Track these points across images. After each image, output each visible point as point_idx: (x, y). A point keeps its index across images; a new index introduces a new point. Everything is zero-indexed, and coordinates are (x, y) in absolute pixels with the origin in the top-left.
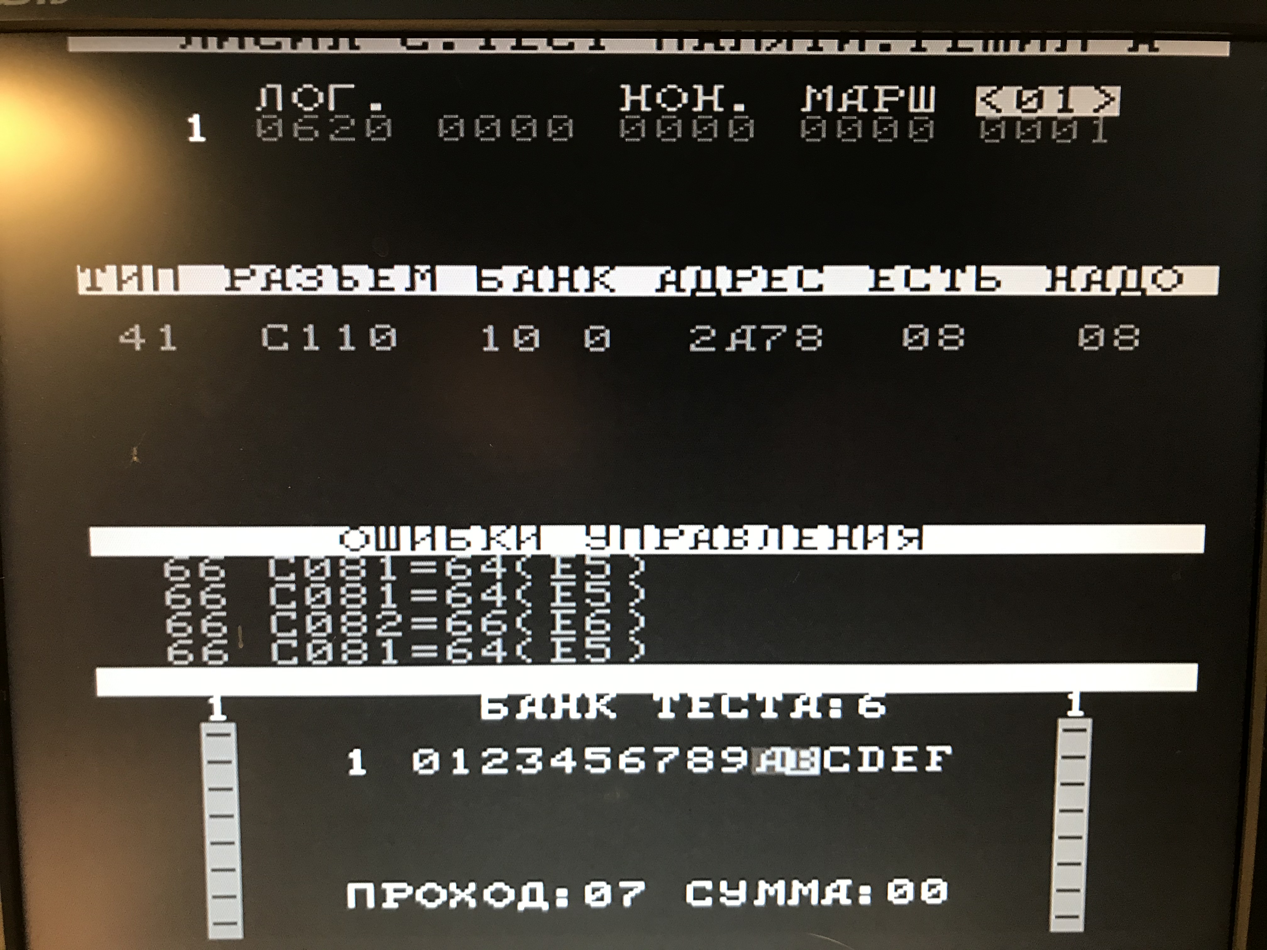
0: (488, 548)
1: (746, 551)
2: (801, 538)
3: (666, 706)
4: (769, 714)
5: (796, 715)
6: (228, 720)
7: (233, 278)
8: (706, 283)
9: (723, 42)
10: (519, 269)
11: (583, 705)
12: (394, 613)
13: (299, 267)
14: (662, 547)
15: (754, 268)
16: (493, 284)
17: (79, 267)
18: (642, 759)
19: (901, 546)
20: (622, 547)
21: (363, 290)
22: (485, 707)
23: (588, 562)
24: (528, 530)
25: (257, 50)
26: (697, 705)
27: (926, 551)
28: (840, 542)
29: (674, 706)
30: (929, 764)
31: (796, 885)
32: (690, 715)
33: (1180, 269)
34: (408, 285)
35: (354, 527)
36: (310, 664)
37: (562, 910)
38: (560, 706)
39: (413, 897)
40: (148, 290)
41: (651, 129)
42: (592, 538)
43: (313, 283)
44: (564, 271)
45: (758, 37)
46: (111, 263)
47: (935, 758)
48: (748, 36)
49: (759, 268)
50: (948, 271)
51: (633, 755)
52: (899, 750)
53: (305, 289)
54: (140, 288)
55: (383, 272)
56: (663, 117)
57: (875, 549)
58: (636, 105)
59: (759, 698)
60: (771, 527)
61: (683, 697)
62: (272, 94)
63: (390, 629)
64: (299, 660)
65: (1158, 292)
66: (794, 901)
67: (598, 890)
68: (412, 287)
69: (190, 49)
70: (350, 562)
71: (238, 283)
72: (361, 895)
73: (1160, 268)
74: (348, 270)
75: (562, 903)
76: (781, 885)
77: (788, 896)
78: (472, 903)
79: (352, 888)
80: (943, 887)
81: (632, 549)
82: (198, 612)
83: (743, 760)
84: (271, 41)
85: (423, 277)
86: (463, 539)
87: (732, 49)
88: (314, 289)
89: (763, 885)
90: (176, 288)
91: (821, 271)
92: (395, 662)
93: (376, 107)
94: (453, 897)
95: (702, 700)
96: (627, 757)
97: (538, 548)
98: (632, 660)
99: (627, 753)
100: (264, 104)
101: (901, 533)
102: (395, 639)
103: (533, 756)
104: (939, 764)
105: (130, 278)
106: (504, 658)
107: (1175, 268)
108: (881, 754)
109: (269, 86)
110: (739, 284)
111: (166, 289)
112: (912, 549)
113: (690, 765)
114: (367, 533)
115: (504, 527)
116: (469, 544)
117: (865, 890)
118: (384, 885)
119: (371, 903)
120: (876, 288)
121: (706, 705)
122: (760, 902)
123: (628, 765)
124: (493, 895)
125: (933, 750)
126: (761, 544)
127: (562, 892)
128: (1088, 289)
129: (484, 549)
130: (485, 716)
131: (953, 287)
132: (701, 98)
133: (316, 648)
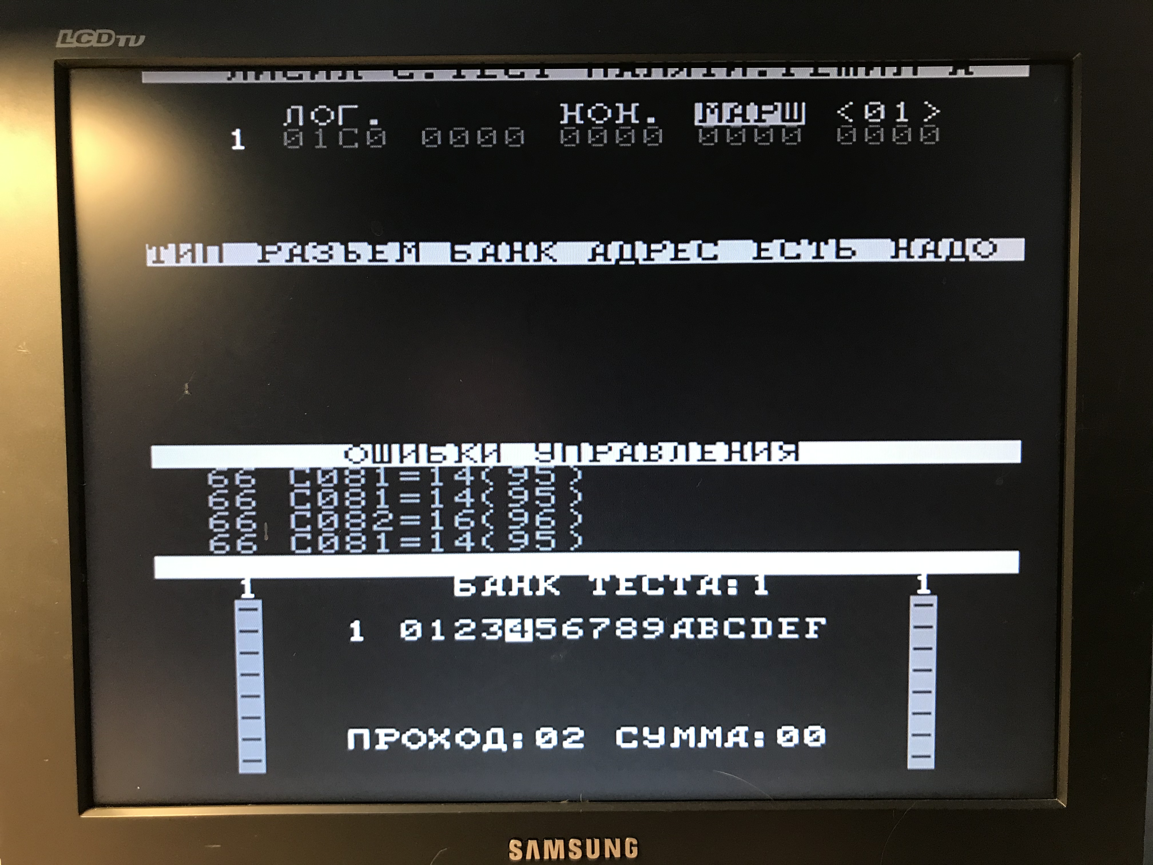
0: (460, 461)
1: (661, 463)
2: (703, 452)
3: (599, 585)
4: (680, 591)
5: (702, 592)
6: (256, 598)
7: (264, 253)
8: (627, 254)
9: (638, 71)
10: (484, 245)
11: (534, 584)
12: (386, 512)
13: (315, 244)
14: (595, 459)
15: (664, 242)
16: (463, 256)
17: (147, 246)
18: (580, 628)
19: (782, 458)
20: (564, 460)
21: (364, 261)
22: (458, 586)
23: (537, 472)
24: (490, 447)
25: (285, 80)
26: (623, 584)
27: (801, 462)
28: (733, 455)
29: (606, 585)
30: (808, 633)
31: (704, 731)
32: (618, 593)
33: (995, 241)
34: (398, 258)
35: (356, 445)
36: (320, 553)
37: (518, 750)
38: (516, 585)
39: (399, 740)
40: (199, 263)
41: (584, 137)
42: (541, 453)
43: (326, 257)
44: (518, 246)
45: (665, 67)
46: (171, 242)
47: (813, 628)
48: (657, 66)
49: (667, 243)
50: (814, 244)
51: (573, 625)
52: (784, 621)
53: (319, 261)
54: (193, 261)
55: (379, 248)
56: (593, 128)
57: (762, 460)
58: (572, 118)
59: (672, 579)
60: (679, 444)
61: (613, 577)
62: (295, 113)
63: (384, 525)
64: (313, 549)
65: (979, 259)
66: (703, 744)
67: (546, 734)
68: (402, 259)
69: (234, 81)
70: (352, 472)
71: (268, 257)
72: (359, 739)
73: (979, 240)
74: (352, 246)
75: (518, 745)
76: (692, 731)
77: (698, 739)
78: (447, 746)
79: (352, 733)
80: (821, 733)
81: (572, 461)
82: (234, 512)
83: (660, 628)
84: (296, 74)
85: (409, 251)
86: (441, 454)
87: (645, 76)
88: (327, 261)
89: (677, 731)
90: (221, 260)
91: (716, 244)
92: (387, 551)
93: (374, 122)
94: (432, 741)
95: (627, 580)
96: (568, 626)
97: (499, 461)
98: (572, 549)
99: (569, 623)
100: (289, 120)
101: (781, 448)
102: (386, 532)
103: (495, 626)
104: (816, 632)
105: (185, 253)
106: (472, 547)
107: (991, 240)
108: (769, 624)
109: (293, 107)
110: (653, 255)
111: (213, 261)
112: (790, 461)
113: (618, 633)
114: (366, 449)
115: (472, 445)
116: (445, 458)
117: (759, 735)
118: (377, 731)
119: (367, 746)
120: (759, 257)
121: (630, 584)
122: (676, 744)
123: (570, 633)
124: (463, 739)
125: (811, 621)
126: (672, 457)
127: (518, 737)
128: (924, 256)
129: (456, 462)
130: (457, 593)
131: (818, 256)
132: (622, 113)
133: (326, 540)
